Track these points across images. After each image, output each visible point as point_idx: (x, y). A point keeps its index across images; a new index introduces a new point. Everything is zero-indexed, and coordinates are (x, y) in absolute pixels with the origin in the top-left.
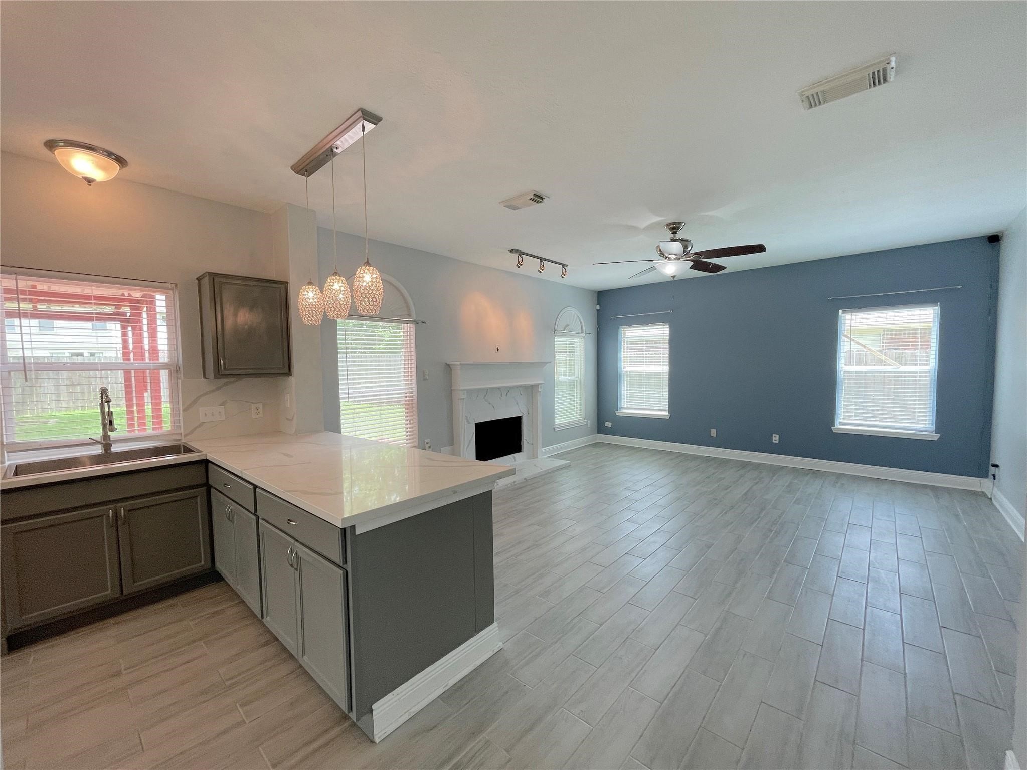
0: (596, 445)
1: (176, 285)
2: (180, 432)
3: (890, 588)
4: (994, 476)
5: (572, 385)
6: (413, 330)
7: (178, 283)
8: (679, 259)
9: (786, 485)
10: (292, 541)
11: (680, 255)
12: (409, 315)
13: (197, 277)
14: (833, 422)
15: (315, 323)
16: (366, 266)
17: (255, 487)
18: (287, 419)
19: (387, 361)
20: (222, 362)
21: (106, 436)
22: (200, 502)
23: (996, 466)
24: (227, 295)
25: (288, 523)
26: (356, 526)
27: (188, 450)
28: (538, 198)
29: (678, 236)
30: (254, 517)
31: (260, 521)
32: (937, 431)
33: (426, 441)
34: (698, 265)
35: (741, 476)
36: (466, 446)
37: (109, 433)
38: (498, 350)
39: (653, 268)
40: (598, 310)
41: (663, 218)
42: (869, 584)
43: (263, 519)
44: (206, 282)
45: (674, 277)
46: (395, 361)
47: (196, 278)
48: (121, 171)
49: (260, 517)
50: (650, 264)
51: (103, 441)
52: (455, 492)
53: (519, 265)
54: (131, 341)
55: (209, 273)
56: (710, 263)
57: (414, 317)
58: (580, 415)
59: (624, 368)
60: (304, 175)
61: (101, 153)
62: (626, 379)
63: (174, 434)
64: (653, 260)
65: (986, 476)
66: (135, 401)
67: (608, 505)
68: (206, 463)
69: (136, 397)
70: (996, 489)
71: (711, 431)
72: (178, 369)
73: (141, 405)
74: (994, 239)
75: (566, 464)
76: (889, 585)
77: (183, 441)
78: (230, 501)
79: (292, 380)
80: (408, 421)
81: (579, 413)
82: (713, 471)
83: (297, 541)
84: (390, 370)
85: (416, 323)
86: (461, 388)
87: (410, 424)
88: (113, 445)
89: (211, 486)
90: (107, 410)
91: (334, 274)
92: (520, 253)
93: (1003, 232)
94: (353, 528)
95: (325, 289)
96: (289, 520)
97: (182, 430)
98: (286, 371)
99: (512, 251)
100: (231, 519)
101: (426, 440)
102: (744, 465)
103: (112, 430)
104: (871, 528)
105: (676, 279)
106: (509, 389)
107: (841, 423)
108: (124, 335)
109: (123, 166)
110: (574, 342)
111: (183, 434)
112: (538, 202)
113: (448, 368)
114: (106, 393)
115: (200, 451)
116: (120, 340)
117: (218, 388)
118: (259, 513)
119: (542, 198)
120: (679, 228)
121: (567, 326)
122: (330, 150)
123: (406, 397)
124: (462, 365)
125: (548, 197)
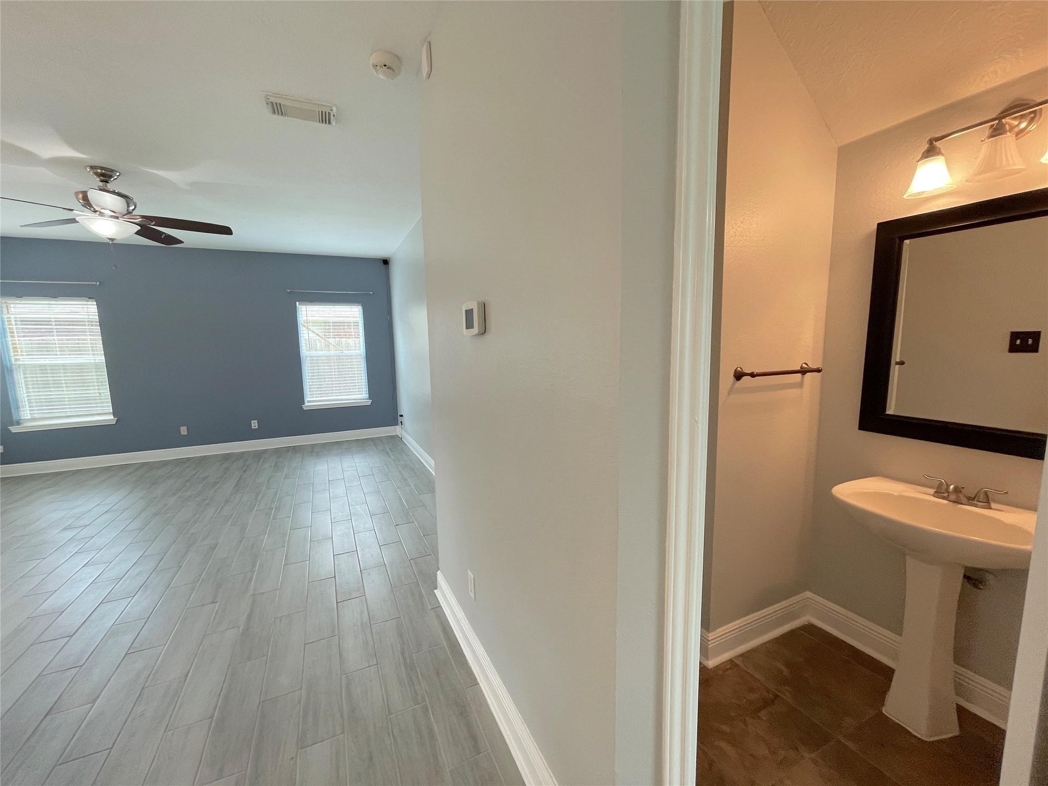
3: (364, 515)
4: (401, 422)
8: (117, 218)
9: (273, 464)
11: (120, 213)
14: (302, 401)
23: (401, 416)
29: (110, 186)
32: (370, 398)
34: (145, 231)
35: (227, 469)
39: (74, 220)
41: (85, 156)
42: (352, 519)
45: (112, 240)
50: (69, 214)
56: (162, 233)
64: (72, 210)
65: (397, 424)
70: (403, 431)
71: (180, 430)
74: (386, 262)
76: (363, 513)
82: (193, 472)
93: (389, 258)
102: (226, 457)
104: (344, 479)
105: (114, 242)
107: (309, 402)
120: (111, 177)
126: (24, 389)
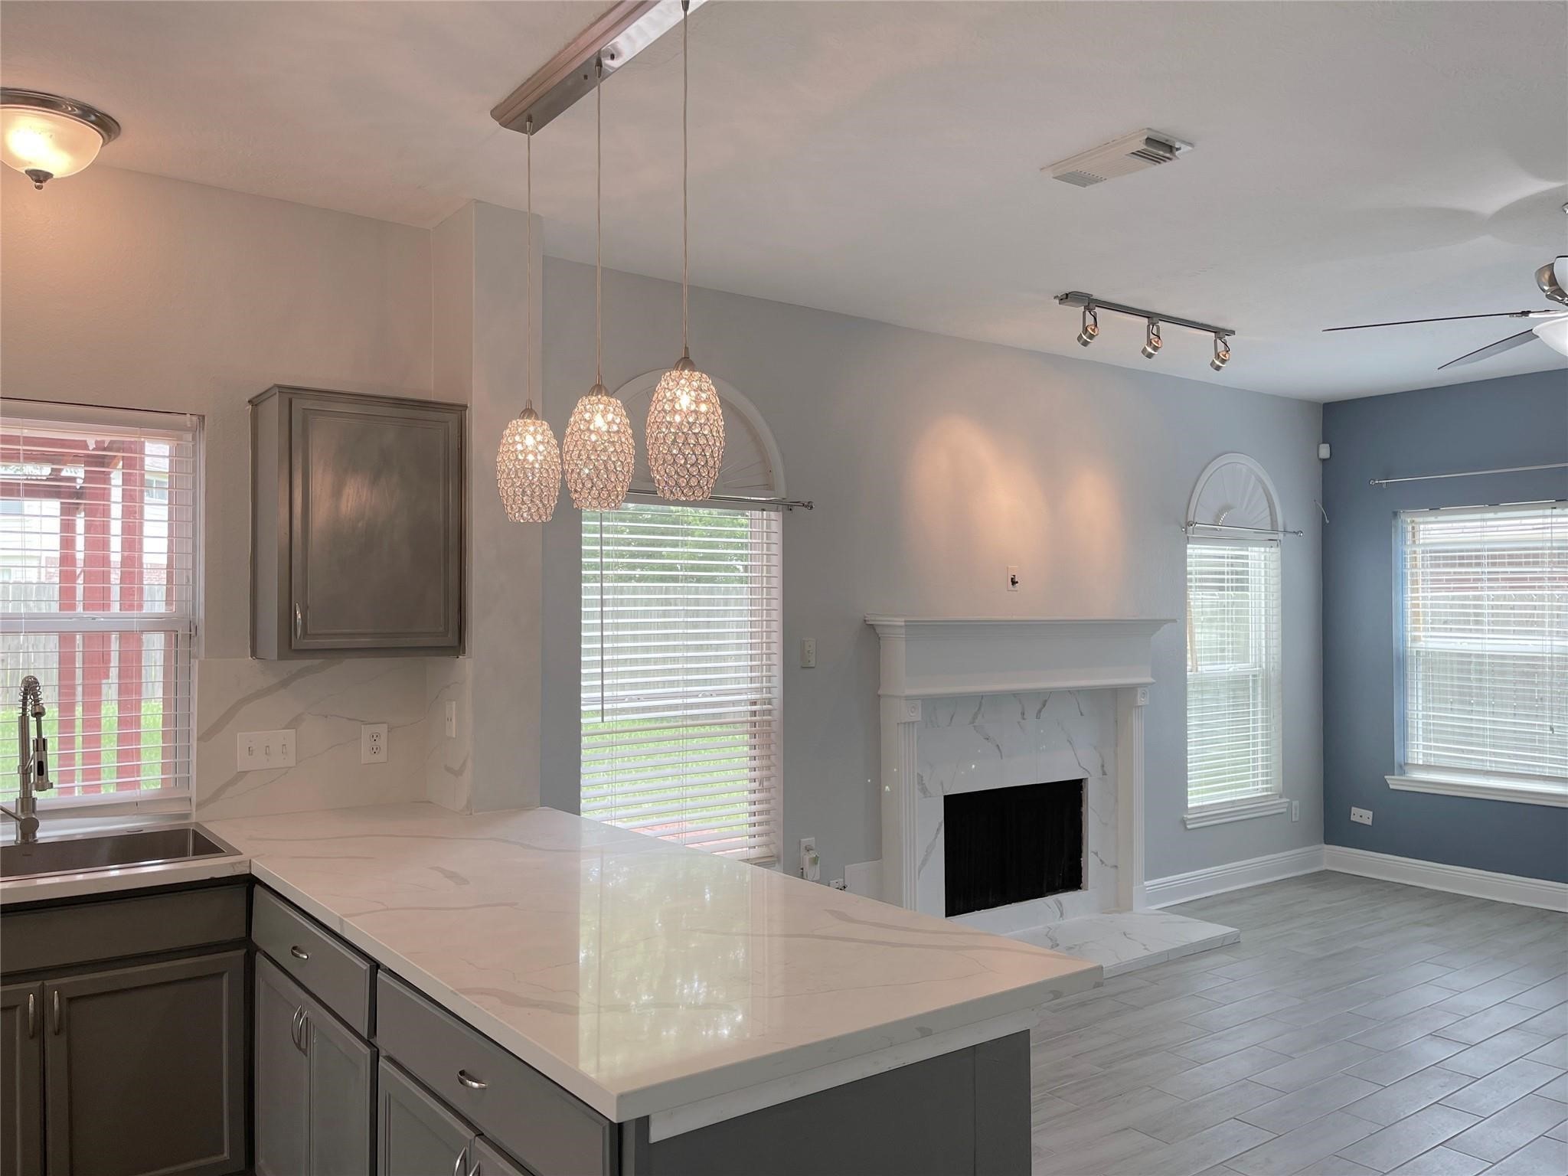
0: (1322, 879)
1: (202, 418)
2: (188, 795)
5: (1239, 685)
6: (776, 526)
7: (205, 414)
10: (469, 1134)
12: (769, 487)
13: (251, 397)
15: (536, 518)
16: (683, 369)
17: (376, 966)
18: (448, 769)
19: (688, 602)
20: (299, 616)
21: (26, 801)
22: (227, 989)
24: (322, 443)
25: (462, 1082)
26: (652, 1118)
27: (206, 847)
28: (1160, 148)
30: (366, 1051)
31: (383, 1064)
33: (805, 841)
36: (918, 863)
37: (35, 794)
38: (1014, 582)
39: (1529, 335)
40: (1324, 460)
43: (391, 1060)
44: (273, 409)
46: (710, 602)
47: (247, 400)
48: (107, 147)
49: (383, 1053)
50: (1519, 325)
51: (19, 813)
52: (925, 1033)
53: (1087, 336)
54: (80, 543)
55: (281, 388)
57: (781, 493)
58: (1267, 782)
59: (1415, 639)
60: (522, 130)
61: (69, 112)
62: (1420, 676)
63: (170, 800)
64: (1525, 313)
66: (79, 697)
67: (1377, 1088)
68: (248, 883)
69: (84, 686)
72: (193, 633)
73: (93, 706)
75: (1225, 937)
77: (193, 819)
78: (304, 996)
79: (466, 666)
80: (757, 783)
81: (1263, 775)
83: (480, 1134)
84: (695, 625)
85: (787, 507)
86: (908, 692)
87: (761, 791)
88: (41, 823)
89: (257, 949)
90: (33, 735)
91: (593, 388)
92: (1090, 303)
94: (644, 1123)
95: (569, 430)
96: (462, 1073)
97: (193, 792)
98: (452, 639)
99: (1066, 298)
100: (303, 1046)
101: (803, 840)
103: (44, 785)
106: (1044, 699)
108: (67, 527)
109: (110, 136)
110: (1246, 557)
111: (194, 800)
112: (1157, 160)
113: (871, 634)
114: (36, 695)
115: (236, 853)
116: (55, 542)
117: (284, 684)
118: (380, 1041)
119: (1171, 148)
121: (1227, 508)
122: (594, 61)
123: (754, 713)
124: (909, 625)
125: (1190, 144)
126: (1420, 701)
